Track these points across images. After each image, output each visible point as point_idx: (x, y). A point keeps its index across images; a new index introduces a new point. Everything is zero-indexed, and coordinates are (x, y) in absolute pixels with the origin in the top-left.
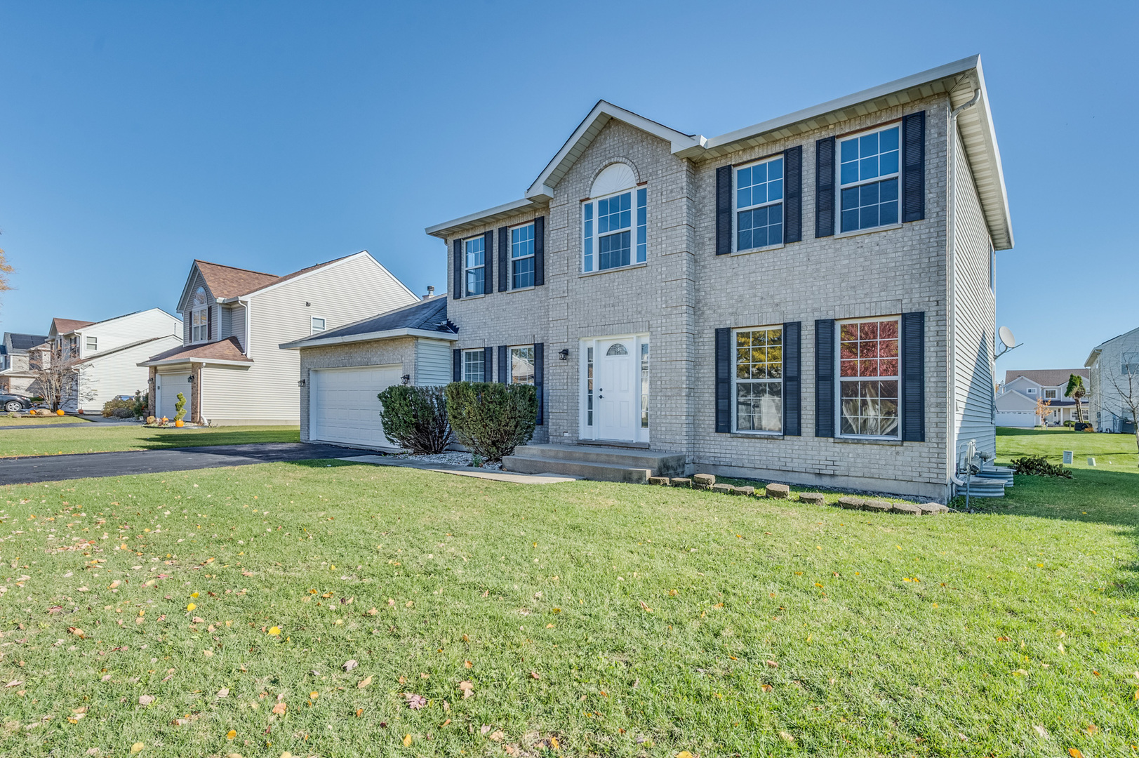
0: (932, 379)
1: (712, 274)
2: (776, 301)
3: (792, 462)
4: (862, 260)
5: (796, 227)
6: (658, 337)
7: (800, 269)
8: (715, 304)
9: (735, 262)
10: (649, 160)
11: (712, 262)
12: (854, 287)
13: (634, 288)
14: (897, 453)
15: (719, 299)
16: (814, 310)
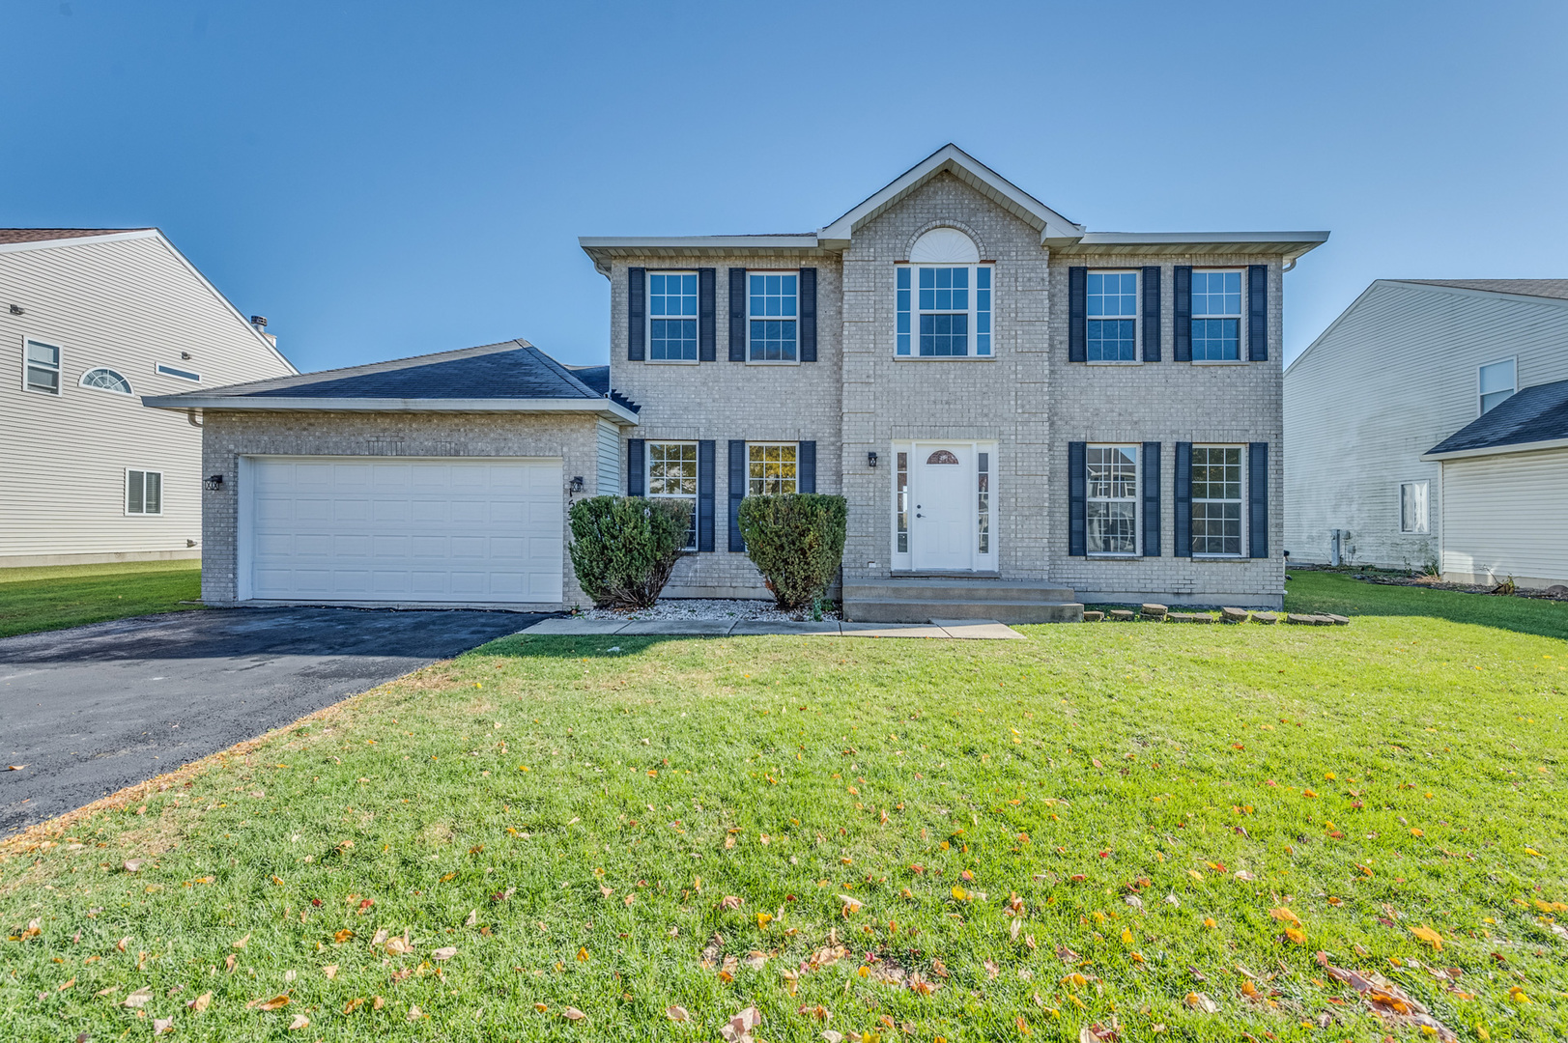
0: (1273, 503)
1: (1063, 381)
2: (1135, 419)
3: (1151, 583)
4: (1215, 389)
5: (1155, 347)
6: (1012, 446)
7: (1159, 389)
8: (1066, 414)
9: (1089, 372)
10: (999, 236)
11: (1063, 368)
12: (1209, 414)
13: (978, 385)
14: (1246, 569)
15: (1072, 410)
16: (1172, 432)
